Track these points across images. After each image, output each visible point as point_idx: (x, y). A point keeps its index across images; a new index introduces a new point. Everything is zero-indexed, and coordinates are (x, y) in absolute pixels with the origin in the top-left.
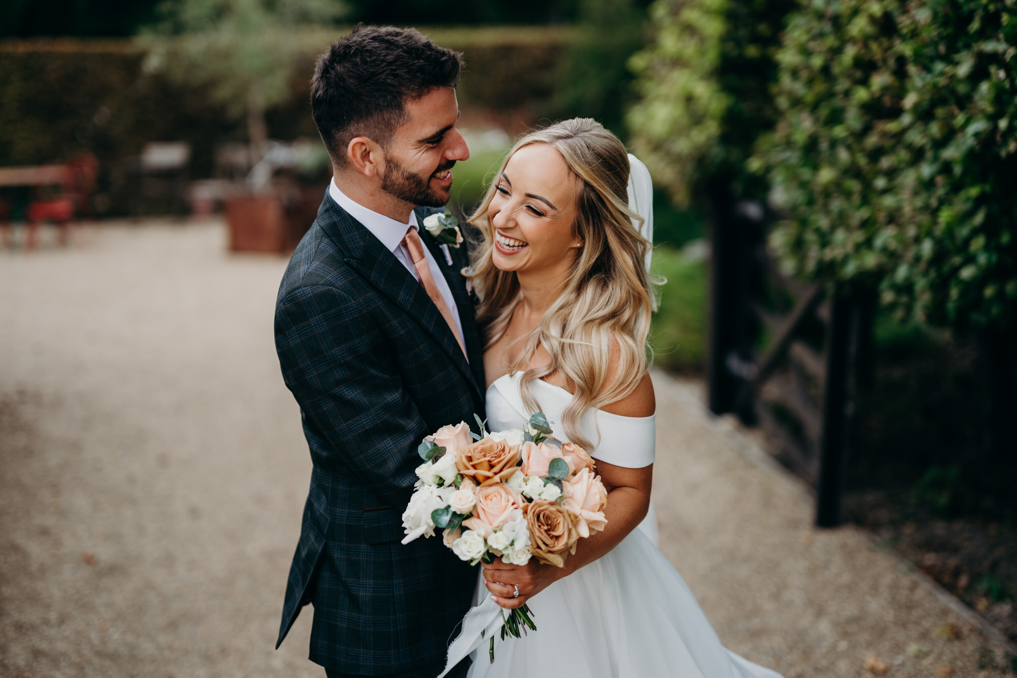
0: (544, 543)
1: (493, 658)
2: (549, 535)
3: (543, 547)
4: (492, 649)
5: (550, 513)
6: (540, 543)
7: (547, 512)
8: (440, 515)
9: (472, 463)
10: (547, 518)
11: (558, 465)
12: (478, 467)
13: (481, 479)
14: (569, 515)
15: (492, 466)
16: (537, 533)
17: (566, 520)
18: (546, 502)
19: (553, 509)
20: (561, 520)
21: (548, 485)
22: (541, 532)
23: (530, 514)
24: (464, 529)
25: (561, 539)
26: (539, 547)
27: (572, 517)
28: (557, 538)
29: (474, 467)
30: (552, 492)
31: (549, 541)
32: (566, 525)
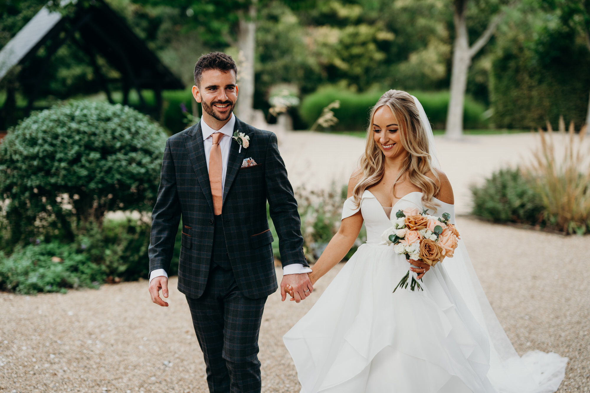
0: (426, 254)
1: (394, 291)
2: (429, 253)
3: (425, 256)
4: (396, 288)
5: (431, 245)
6: (424, 254)
7: (430, 244)
8: (392, 237)
9: (409, 221)
10: (429, 246)
11: (439, 228)
12: (411, 222)
13: (411, 227)
14: (439, 247)
15: (416, 223)
16: (423, 250)
17: (437, 249)
18: (430, 240)
19: (432, 243)
20: (435, 248)
21: (433, 235)
22: (425, 251)
23: (422, 243)
24: (399, 242)
25: (434, 255)
26: (423, 256)
27: (440, 248)
28: (432, 254)
29: (409, 222)
30: (434, 237)
31: (427, 254)
32: (436, 250)
